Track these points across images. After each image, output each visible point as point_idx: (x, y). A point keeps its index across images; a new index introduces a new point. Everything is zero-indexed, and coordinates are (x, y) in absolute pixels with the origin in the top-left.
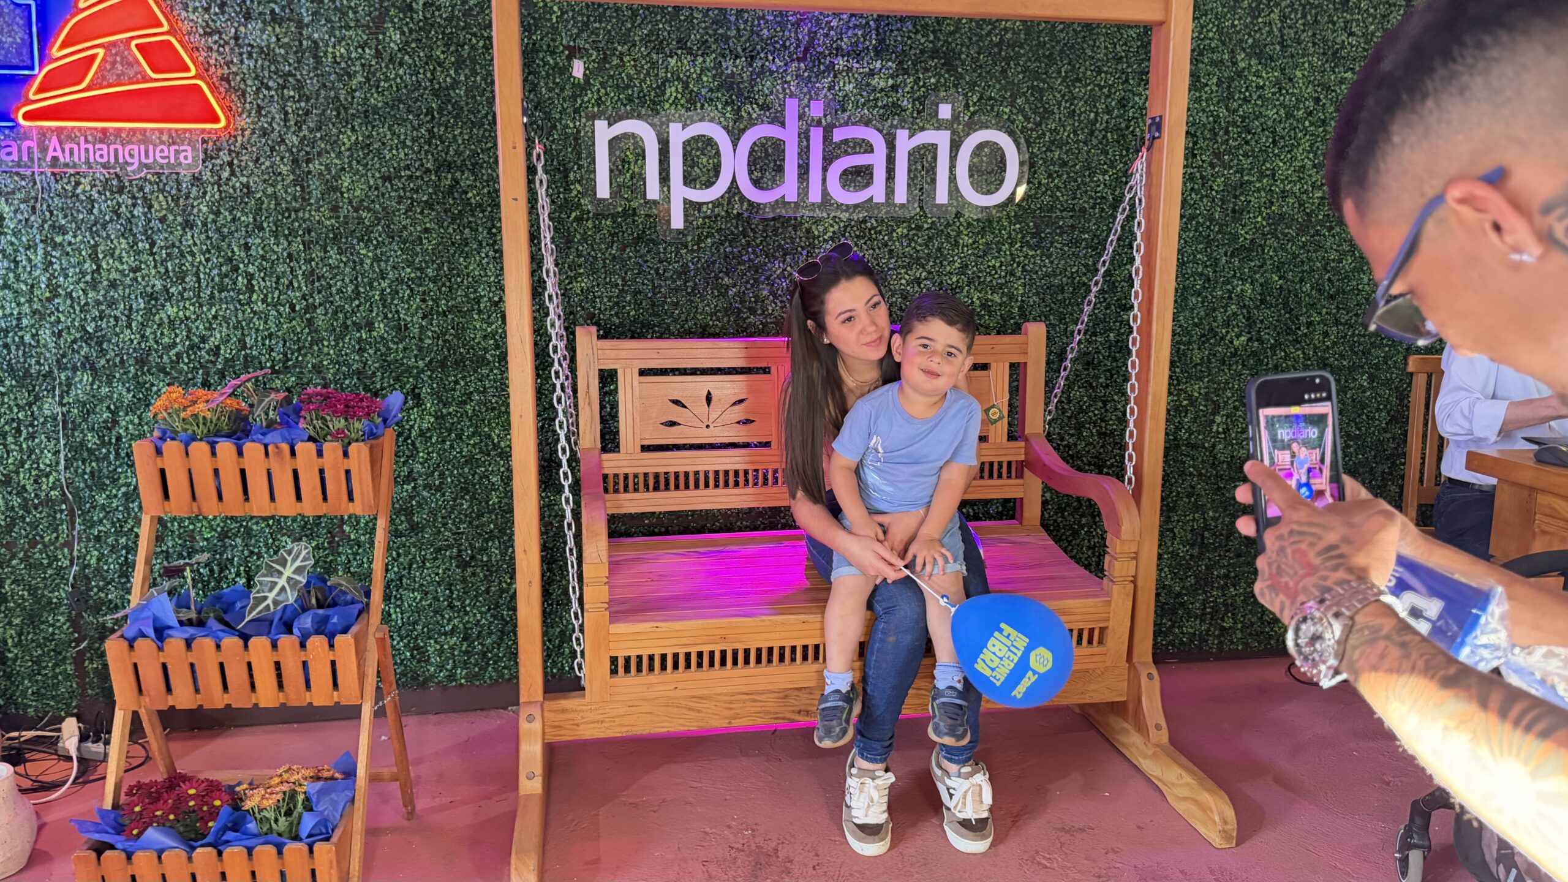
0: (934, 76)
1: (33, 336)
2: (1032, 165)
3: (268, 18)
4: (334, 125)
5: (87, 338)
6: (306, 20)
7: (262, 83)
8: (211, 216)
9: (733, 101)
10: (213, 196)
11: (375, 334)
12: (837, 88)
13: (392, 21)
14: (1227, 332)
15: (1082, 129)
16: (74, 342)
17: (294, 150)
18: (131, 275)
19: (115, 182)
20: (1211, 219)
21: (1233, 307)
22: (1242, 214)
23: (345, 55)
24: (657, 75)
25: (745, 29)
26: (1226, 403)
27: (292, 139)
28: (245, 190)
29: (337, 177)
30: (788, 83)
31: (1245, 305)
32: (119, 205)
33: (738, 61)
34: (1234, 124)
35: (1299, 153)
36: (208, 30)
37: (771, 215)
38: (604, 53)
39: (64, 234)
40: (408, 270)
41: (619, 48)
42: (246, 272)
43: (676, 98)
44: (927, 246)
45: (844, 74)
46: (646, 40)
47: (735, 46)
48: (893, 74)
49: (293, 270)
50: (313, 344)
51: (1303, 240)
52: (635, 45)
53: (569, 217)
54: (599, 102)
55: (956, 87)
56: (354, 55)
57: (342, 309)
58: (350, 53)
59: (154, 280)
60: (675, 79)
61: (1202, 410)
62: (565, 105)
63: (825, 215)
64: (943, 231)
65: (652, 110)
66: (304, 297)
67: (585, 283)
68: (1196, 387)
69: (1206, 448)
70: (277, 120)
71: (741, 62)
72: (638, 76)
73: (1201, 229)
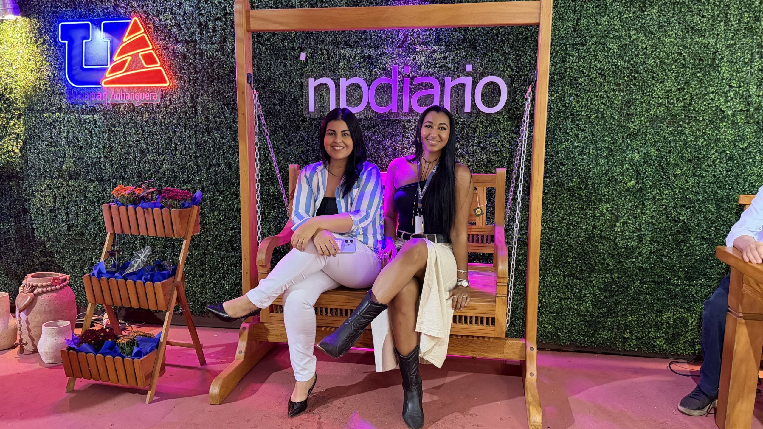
0: (465, 51)
1: (104, 165)
2: (515, 93)
3: (184, 42)
4: (206, 83)
6: (198, 41)
7: (182, 68)
8: (163, 120)
9: (369, 67)
10: (164, 112)
11: (220, 168)
12: (417, 59)
13: (229, 41)
14: (623, 178)
16: (117, 168)
17: (192, 94)
18: (136, 143)
19: (132, 107)
20: (614, 119)
21: (627, 165)
22: (632, 116)
24: (336, 57)
25: (374, 35)
26: (623, 216)
27: (191, 89)
28: (175, 110)
29: (207, 104)
30: (394, 58)
31: (634, 164)
32: (133, 116)
34: (628, 68)
36: (165, 47)
37: (387, 118)
38: (314, 49)
39: (115, 127)
41: (320, 47)
43: (344, 67)
45: (421, 53)
46: (331, 43)
47: (371, 43)
48: (444, 52)
49: (191, 142)
50: (198, 172)
51: (670, 130)
52: (326, 45)
53: (298, 120)
54: (312, 71)
55: (476, 56)
56: (215, 55)
57: (209, 157)
58: (213, 54)
59: (143, 145)
60: (344, 59)
61: (608, 219)
62: (297, 72)
63: (411, 118)
64: (469, 125)
65: (334, 72)
66: (195, 153)
67: (304, 149)
68: (605, 207)
69: (611, 240)
70: (187, 82)
71: (372, 50)
72: (328, 59)
73: (607, 124)
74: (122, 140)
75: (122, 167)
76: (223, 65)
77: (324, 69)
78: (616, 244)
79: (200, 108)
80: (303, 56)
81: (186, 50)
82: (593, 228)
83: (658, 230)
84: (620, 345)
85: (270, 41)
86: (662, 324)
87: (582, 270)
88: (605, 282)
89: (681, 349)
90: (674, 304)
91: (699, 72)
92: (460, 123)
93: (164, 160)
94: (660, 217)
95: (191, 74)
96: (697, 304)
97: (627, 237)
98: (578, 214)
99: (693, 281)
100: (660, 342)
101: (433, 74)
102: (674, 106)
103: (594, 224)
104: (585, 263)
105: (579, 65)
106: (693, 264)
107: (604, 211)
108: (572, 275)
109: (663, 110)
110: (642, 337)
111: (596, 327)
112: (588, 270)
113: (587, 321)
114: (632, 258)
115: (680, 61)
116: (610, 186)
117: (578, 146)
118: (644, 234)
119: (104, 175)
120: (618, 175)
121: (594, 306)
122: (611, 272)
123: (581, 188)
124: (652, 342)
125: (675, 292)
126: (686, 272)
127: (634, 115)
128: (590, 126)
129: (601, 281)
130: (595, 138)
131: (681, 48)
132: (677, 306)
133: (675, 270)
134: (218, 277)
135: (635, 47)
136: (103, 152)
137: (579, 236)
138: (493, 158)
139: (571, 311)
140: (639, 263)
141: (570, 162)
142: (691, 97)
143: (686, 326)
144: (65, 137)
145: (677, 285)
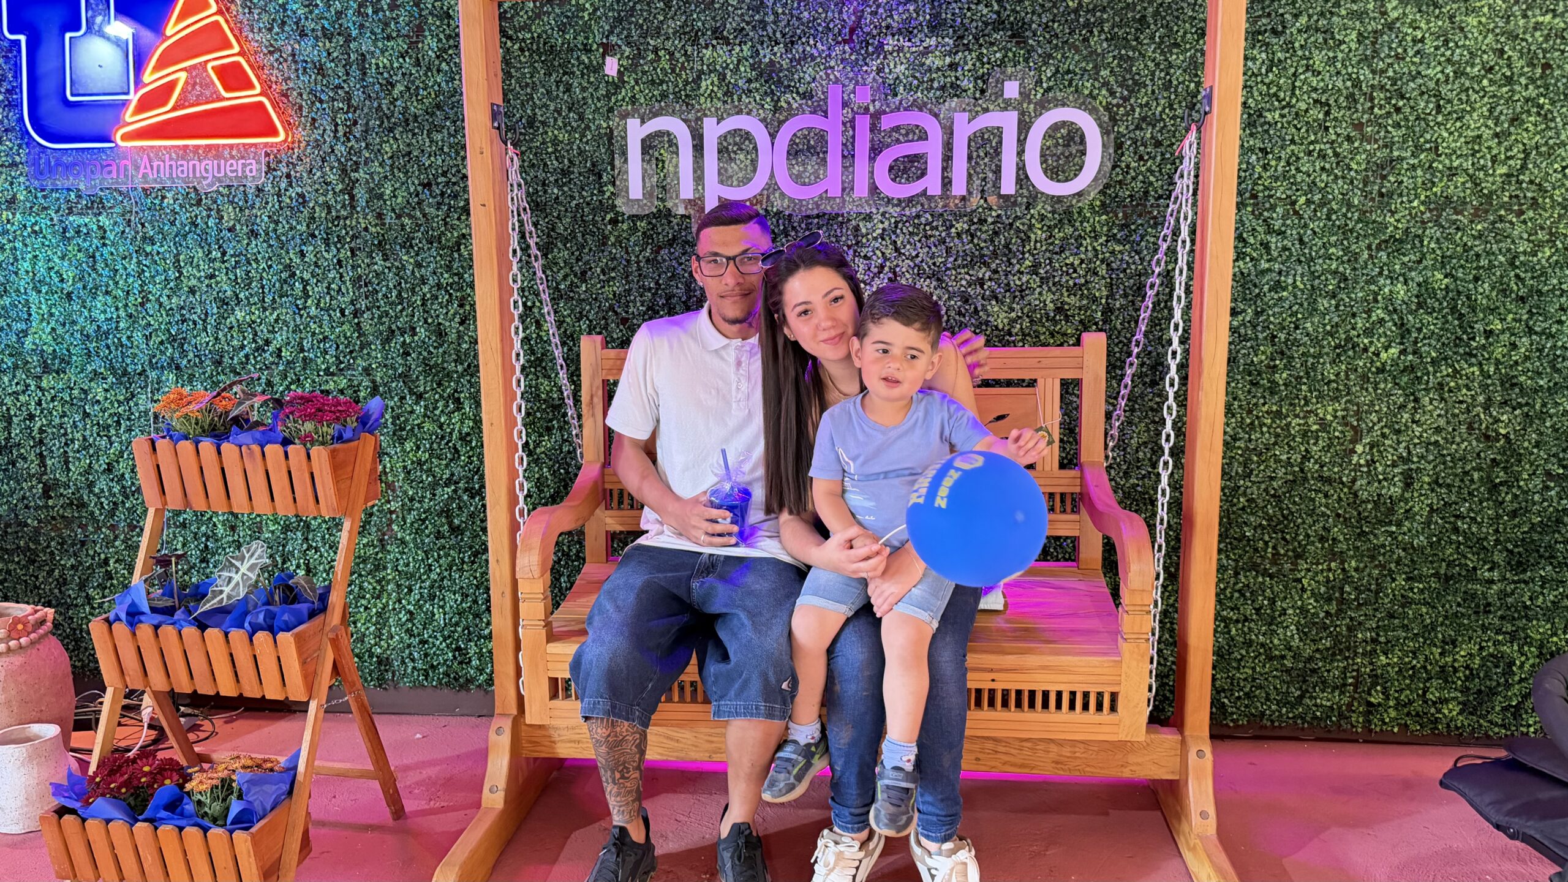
0: (1000, 50)
1: (129, 338)
2: (1119, 146)
3: (319, 34)
4: (377, 133)
5: (172, 339)
6: (354, 33)
7: (316, 97)
8: (272, 226)
9: (772, 91)
10: (273, 206)
11: (416, 338)
12: (887, 70)
13: (430, 30)
14: (1371, 343)
15: (1180, 102)
16: (162, 343)
17: (343, 160)
18: (207, 282)
19: (193, 195)
20: (1350, 206)
21: (1379, 311)
22: (1391, 198)
23: (388, 65)
24: (692, 68)
25: (784, 13)
26: (1370, 430)
27: (340, 149)
28: (300, 200)
29: (380, 185)
30: (832, 68)
31: (1395, 310)
32: (196, 216)
33: (776, 49)
34: (1382, 88)
35: (1473, 121)
36: (271, 49)
37: (816, 212)
38: (638, 49)
39: (153, 244)
40: (446, 276)
41: (652, 42)
42: (302, 278)
43: (712, 91)
44: (992, 241)
45: (895, 54)
46: (680, 33)
47: (774, 32)
48: (950, 51)
49: (341, 276)
50: (362, 348)
51: (1479, 227)
52: (668, 39)
53: (603, 220)
54: (633, 100)
55: (1026, 60)
56: (396, 65)
57: (387, 314)
58: (392, 65)
59: (226, 287)
60: (711, 72)
61: (1338, 438)
62: (599, 105)
63: (874, 211)
64: (1011, 225)
65: (687, 104)
66: (352, 303)
67: (617, 287)
68: (1330, 409)
69: (1343, 483)
70: (328, 132)
71: (779, 49)
72: (673, 71)
73: (1334, 217)
74: (172, 274)
75: (175, 340)
76: (418, 87)
77: (664, 96)
78: (1356, 495)
79: (361, 193)
80: (611, 67)
81: (325, 54)
82: (1304, 457)
83: (1449, 458)
84: (1361, 720)
85: (530, 31)
86: (1456, 670)
87: (1276, 554)
88: (1328, 581)
89: (1496, 725)
90: (1483, 625)
91: (1542, 95)
92: (990, 220)
93: (276, 321)
94: (1454, 430)
95: (337, 112)
96: (1535, 622)
97: (1381, 477)
98: (1269, 427)
99: (1524, 571)
100: (1450, 711)
101: (925, 104)
102: (1486, 175)
103: (1306, 450)
104: (1284, 539)
105: (1267, 81)
106: (1524, 532)
107: (1329, 417)
108: (1255, 567)
109: (1463, 183)
110: (1411, 703)
111: (1305, 681)
112: (1290, 554)
113: (1288, 671)
114: (1390, 523)
115: (1501, 68)
116: (1341, 361)
117: (1269, 270)
118: (1418, 468)
119: (128, 361)
120: (1359, 336)
121: (1304, 635)
122: (1341, 557)
123: (1275, 366)
124: (1433, 710)
125: (1486, 598)
126: (1511, 552)
127: (1395, 197)
128: (1296, 221)
129: (1320, 578)
130: (1307, 251)
131: (1503, 39)
132: (1487, 629)
133: (1484, 548)
134: (417, 597)
135: (1397, 37)
136: (126, 305)
137: (1272, 479)
138: (1066, 299)
139: (1251, 650)
140: (1404, 534)
141: (1250, 306)
142: (1524, 151)
143: (1508, 672)
144: (27, 272)
145: (1491, 582)
